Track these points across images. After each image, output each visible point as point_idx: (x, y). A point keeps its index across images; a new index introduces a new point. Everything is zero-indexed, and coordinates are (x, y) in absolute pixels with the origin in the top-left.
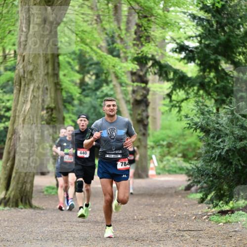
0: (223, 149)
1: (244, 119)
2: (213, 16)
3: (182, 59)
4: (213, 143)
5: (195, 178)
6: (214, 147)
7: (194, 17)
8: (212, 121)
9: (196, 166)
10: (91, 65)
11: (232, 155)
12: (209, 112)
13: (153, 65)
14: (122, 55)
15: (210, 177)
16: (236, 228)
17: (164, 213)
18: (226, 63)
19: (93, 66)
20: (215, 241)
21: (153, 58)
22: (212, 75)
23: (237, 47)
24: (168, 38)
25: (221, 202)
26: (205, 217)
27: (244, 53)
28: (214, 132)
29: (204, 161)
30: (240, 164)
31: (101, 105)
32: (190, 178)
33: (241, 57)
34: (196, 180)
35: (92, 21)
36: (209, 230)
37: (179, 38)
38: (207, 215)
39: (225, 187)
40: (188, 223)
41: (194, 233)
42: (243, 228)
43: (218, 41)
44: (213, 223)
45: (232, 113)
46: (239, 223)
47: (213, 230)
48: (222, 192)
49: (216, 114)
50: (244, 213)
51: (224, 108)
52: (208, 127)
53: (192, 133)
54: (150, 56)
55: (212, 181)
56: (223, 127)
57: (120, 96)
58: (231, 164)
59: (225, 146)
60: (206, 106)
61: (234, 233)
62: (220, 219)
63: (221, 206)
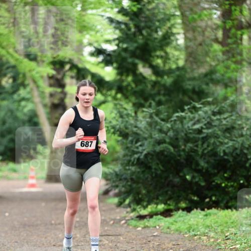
0: (141, 153)
1: (163, 123)
2: (131, 19)
3: (100, 63)
4: (131, 147)
5: (114, 182)
6: (133, 151)
7: (111, 20)
8: (131, 124)
9: (114, 170)
10: (8, 68)
11: (151, 159)
12: (128, 115)
13: (71, 69)
14: (39, 59)
15: (128, 182)
16: (154, 233)
17: (82, 218)
18: (144, 67)
19: (10, 70)
20: (134, 246)
21: (70, 62)
22: (130, 79)
23: (155, 50)
24: (85, 41)
25: (139, 206)
26: (123, 222)
27: (162, 57)
28: (132, 136)
29: (122, 164)
30: (159, 168)
31: (17, 109)
32: (108, 182)
33: (159, 61)
34: (114, 184)
35: (9, 24)
36: (127, 235)
37: (97, 41)
38: (125, 219)
39: (144, 192)
40: (106, 228)
41: (113, 238)
42: (162, 232)
43: (135, 45)
44: (131, 227)
45: (151, 117)
46: (158, 227)
47: (131, 235)
48: (140, 196)
49: (135, 118)
50: (162, 217)
51: (143, 111)
52: (127, 131)
53: (111, 137)
54: (67, 60)
55: (130, 186)
56: (141, 130)
57: (37, 99)
58: (150, 168)
59: (144, 150)
60: (125, 109)
61: (152, 238)
62: (138, 224)
63: (139, 210)
